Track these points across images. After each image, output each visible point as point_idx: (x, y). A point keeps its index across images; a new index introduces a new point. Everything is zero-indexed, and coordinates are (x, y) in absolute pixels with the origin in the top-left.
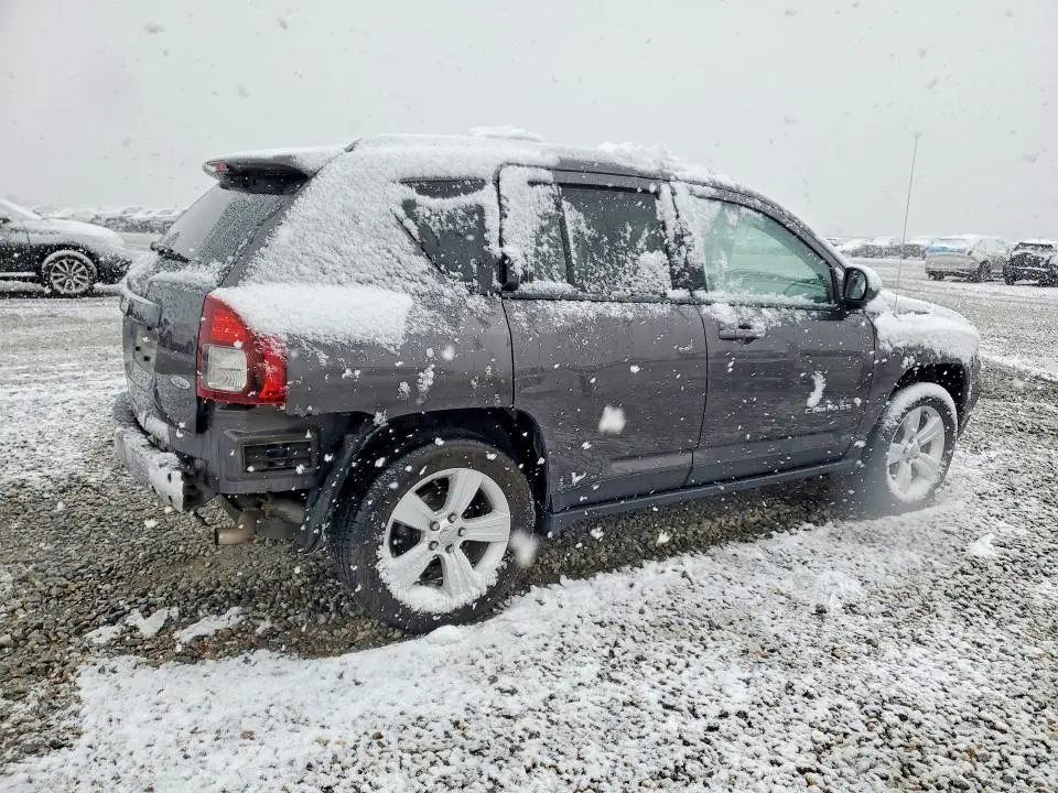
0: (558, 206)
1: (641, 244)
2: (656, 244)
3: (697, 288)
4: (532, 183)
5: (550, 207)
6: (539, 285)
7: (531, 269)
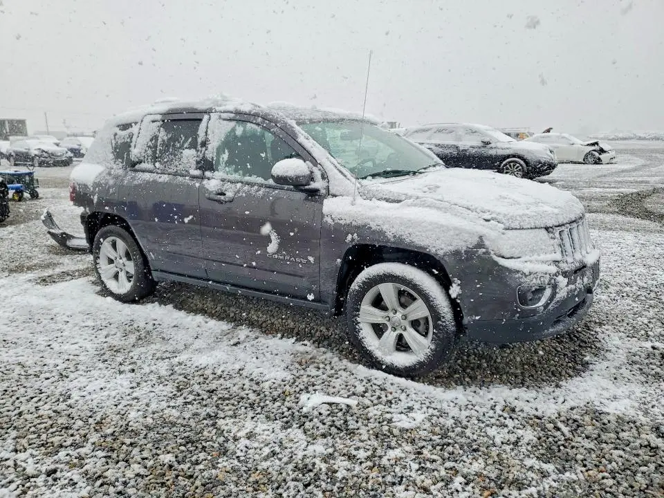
0: (159, 130)
1: (186, 145)
2: (193, 145)
3: (206, 170)
4: (153, 122)
5: (156, 130)
6: (143, 166)
7: (142, 158)
